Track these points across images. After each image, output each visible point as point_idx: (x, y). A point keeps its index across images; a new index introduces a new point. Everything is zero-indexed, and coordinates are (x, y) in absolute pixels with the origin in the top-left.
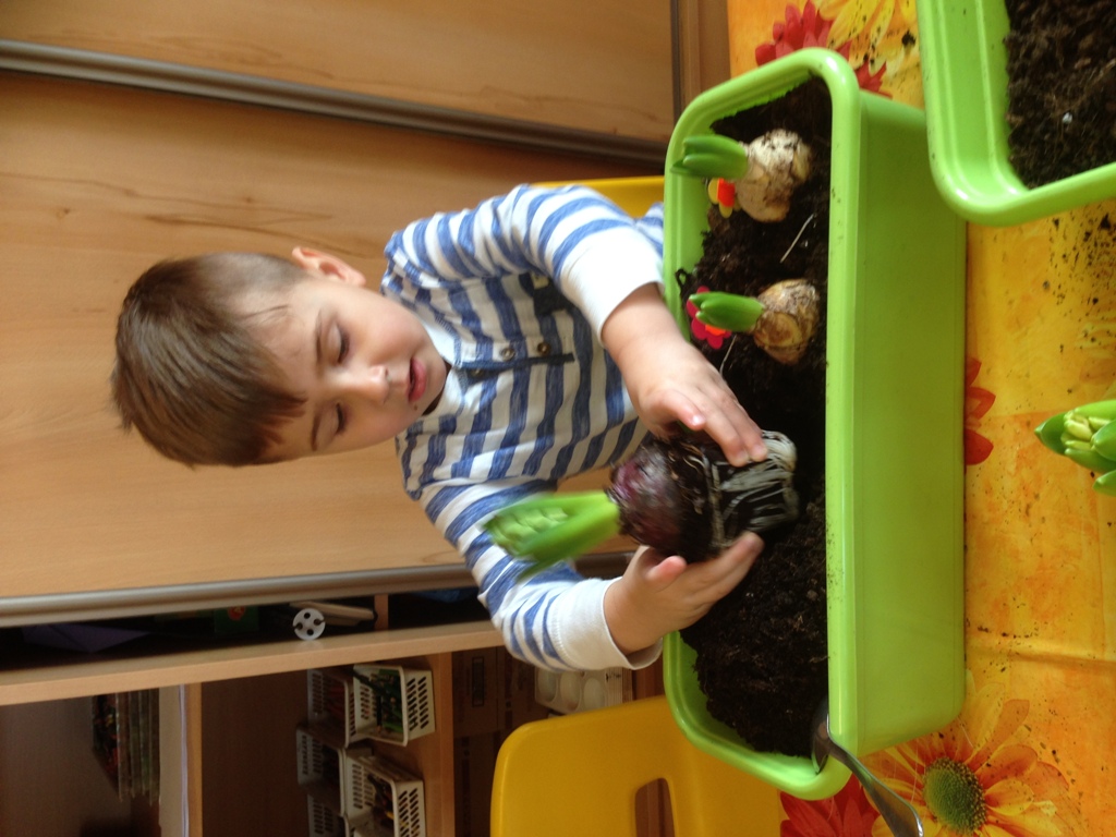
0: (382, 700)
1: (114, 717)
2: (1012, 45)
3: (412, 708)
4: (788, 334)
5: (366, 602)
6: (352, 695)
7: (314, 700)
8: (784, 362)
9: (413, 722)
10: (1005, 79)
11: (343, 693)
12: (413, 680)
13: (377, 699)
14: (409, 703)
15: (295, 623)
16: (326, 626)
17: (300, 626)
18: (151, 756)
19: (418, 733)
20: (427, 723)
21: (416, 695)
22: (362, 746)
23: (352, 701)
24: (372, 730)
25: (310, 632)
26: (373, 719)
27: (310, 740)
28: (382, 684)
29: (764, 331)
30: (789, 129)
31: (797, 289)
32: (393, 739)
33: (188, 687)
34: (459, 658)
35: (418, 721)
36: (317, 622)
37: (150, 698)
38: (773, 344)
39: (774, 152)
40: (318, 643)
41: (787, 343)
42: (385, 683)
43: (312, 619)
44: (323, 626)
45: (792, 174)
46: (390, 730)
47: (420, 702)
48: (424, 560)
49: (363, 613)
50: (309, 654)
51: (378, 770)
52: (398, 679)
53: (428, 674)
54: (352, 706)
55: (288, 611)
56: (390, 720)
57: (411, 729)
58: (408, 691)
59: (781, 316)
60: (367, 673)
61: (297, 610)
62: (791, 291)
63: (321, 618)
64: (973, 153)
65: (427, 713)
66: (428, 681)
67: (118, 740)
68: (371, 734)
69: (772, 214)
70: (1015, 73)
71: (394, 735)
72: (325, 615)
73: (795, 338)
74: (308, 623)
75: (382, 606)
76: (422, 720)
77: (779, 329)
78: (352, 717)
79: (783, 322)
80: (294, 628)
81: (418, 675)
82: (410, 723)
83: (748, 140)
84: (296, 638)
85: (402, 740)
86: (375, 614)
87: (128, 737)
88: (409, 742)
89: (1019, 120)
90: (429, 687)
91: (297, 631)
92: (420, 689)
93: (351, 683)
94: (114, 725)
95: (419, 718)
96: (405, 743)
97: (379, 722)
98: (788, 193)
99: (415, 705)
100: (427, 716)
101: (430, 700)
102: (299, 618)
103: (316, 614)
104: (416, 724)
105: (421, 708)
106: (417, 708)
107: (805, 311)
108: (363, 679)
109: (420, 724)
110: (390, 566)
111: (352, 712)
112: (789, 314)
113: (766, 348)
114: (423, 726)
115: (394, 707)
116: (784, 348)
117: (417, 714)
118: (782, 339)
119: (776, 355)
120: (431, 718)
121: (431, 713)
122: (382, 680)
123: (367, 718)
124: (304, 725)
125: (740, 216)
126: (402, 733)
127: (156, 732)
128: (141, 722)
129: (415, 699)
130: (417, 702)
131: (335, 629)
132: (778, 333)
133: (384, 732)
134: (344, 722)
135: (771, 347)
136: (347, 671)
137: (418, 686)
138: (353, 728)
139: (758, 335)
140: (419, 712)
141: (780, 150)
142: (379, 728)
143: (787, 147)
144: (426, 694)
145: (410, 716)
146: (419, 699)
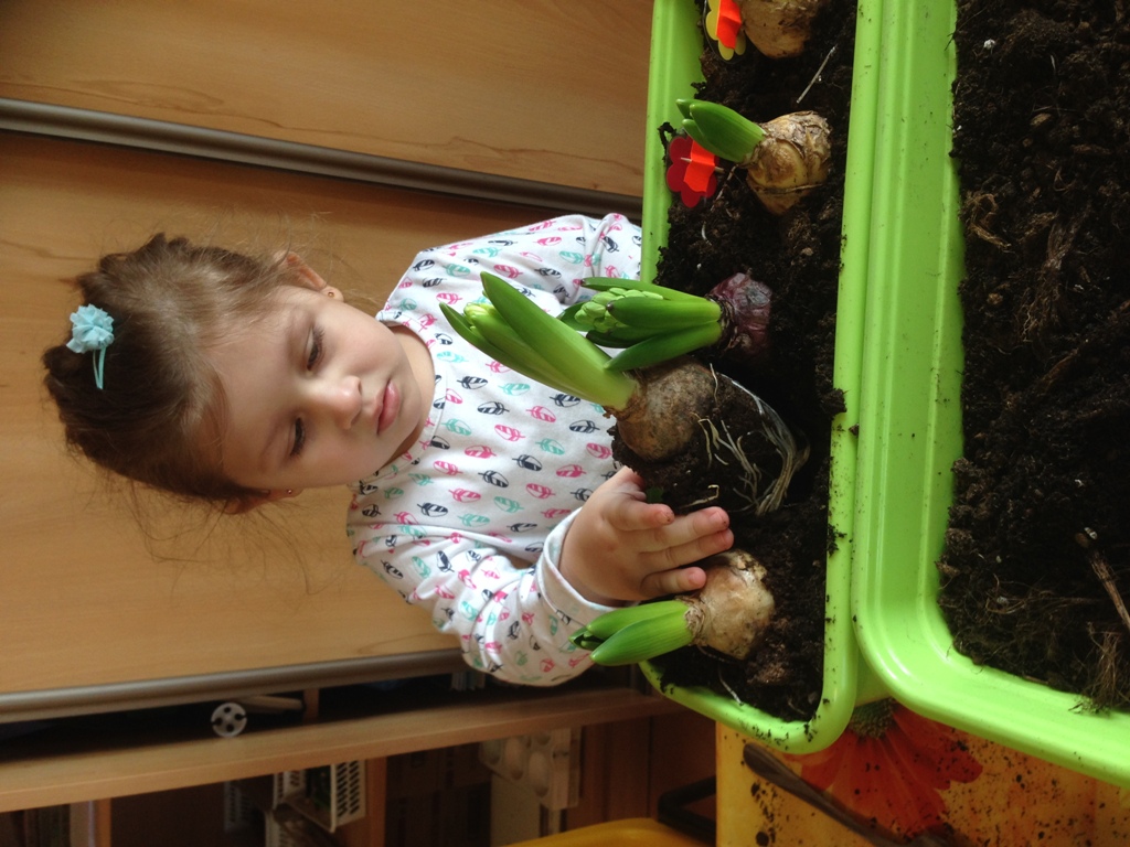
3: (341, 792)
5: (298, 695)
9: (342, 809)
14: (339, 788)
15: (213, 719)
16: (249, 720)
17: (219, 721)
19: (347, 819)
20: (357, 808)
25: (230, 728)
32: (320, 819)
35: (347, 806)
40: (239, 739)
43: (233, 713)
44: (244, 721)
46: (317, 808)
47: (351, 785)
48: (360, 651)
49: (293, 702)
55: (205, 708)
57: (339, 815)
58: (339, 781)
61: (217, 705)
63: (242, 711)
65: (358, 797)
71: (321, 815)
72: (247, 709)
74: (228, 718)
75: (312, 698)
76: (352, 805)
80: (212, 724)
82: (338, 808)
84: (214, 736)
85: (329, 825)
88: (338, 829)
91: (215, 728)
92: (351, 772)
95: (349, 803)
96: (332, 829)
99: (345, 790)
100: (357, 801)
101: (362, 783)
102: (218, 712)
103: (237, 709)
104: (345, 810)
105: (352, 792)
106: (347, 793)
109: (350, 809)
114: (352, 812)
115: (323, 783)
117: (347, 799)
120: (362, 803)
121: (362, 797)
126: (330, 817)
129: (345, 783)
130: (347, 786)
131: (260, 721)
133: (311, 809)
137: (349, 769)
140: (350, 796)
144: (359, 777)
145: (339, 801)
146: (350, 783)
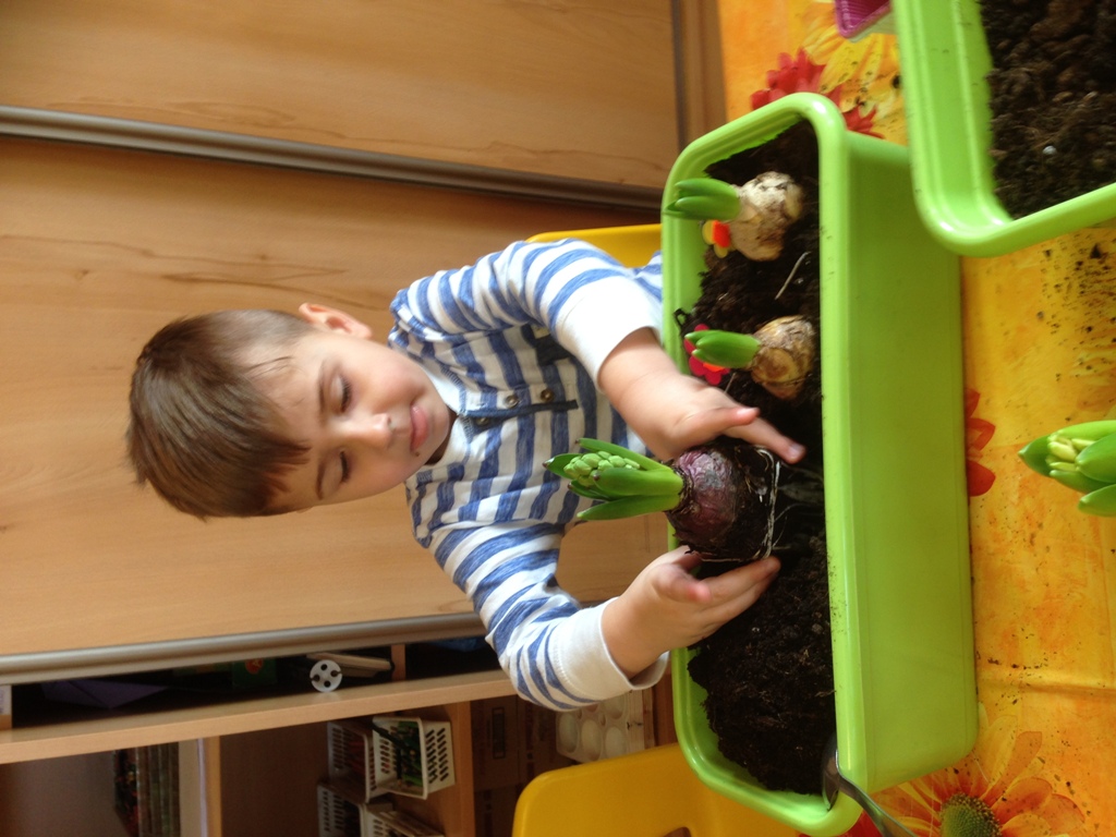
0: (402, 753)
1: (135, 775)
2: (994, 82)
3: (431, 760)
4: (785, 369)
5: (383, 652)
6: (371, 749)
7: (335, 755)
8: (783, 397)
9: (432, 774)
10: (987, 114)
11: (363, 747)
12: (432, 732)
13: (397, 752)
14: (428, 756)
15: (312, 676)
16: (343, 677)
17: (317, 678)
18: (171, 812)
19: (438, 785)
20: (447, 775)
21: (435, 747)
22: (383, 801)
23: (372, 755)
24: (392, 784)
25: (327, 684)
26: (393, 773)
27: (331, 794)
28: (401, 736)
29: (761, 368)
30: (781, 170)
31: (793, 324)
32: (413, 792)
33: (206, 741)
34: (477, 706)
35: (437, 773)
36: (334, 674)
37: (170, 752)
38: (770, 380)
39: (766, 192)
40: (335, 694)
41: (784, 378)
42: (404, 734)
43: (329, 670)
44: (340, 677)
45: (785, 215)
46: (409, 784)
47: (440, 753)
49: (381, 664)
50: (327, 705)
51: (399, 825)
52: (417, 730)
53: (446, 725)
54: (372, 760)
55: (304, 663)
56: (410, 773)
57: (431, 782)
58: (427, 743)
59: (777, 352)
60: (386, 725)
61: (314, 662)
62: (787, 327)
63: (338, 669)
64: (958, 187)
65: (446, 765)
66: (448, 733)
67: (139, 798)
68: (392, 788)
69: (766, 253)
70: (997, 108)
71: (413, 788)
72: (341, 667)
73: (792, 373)
74: (325, 675)
75: (399, 656)
76: (441, 773)
77: (775, 365)
78: (372, 772)
79: (780, 358)
80: (311, 680)
81: (436, 727)
82: (430, 775)
83: (741, 183)
84: (315, 691)
85: (421, 793)
86: (392, 664)
87: (148, 794)
88: (430, 795)
89: (1002, 153)
90: (448, 739)
91: (314, 683)
92: (439, 740)
93: (370, 736)
94: (134, 783)
95: (439, 770)
96: (425, 797)
97: (399, 776)
98: (780, 232)
99: (435, 757)
100: (446, 768)
101: (449, 752)
102: (316, 669)
103: (333, 666)
104: (436, 777)
105: (440, 760)
106: (436, 760)
107: (801, 346)
108: (383, 733)
109: (440, 776)
110: (407, 615)
111: (372, 767)
112: (785, 350)
113: (764, 384)
114: (442, 779)
115: (413, 760)
116: (782, 384)
117: (437, 767)
118: (779, 374)
119: (774, 391)
120: (451, 771)
121: (450, 765)
122: (402, 733)
123: (387, 772)
124: (325, 781)
125: (736, 257)
126: (422, 786)
127: (176, 788)
128: (161, 778)
129: (434, 751)
130: (436, 754)
131: (352, 680)
132: (775, 369)
133: (405, 786)
134: (363, 777)
135: (769, 383)
136: (365, 724)
137: (437, 738)
138: (373, 783)
139: (755, 371)
140: (439, 764)
141: (772, 191)
142: (399, 782)
143: (779, 187)
144: (446, 745)
145: (429, 768)
146: (438, 750)
